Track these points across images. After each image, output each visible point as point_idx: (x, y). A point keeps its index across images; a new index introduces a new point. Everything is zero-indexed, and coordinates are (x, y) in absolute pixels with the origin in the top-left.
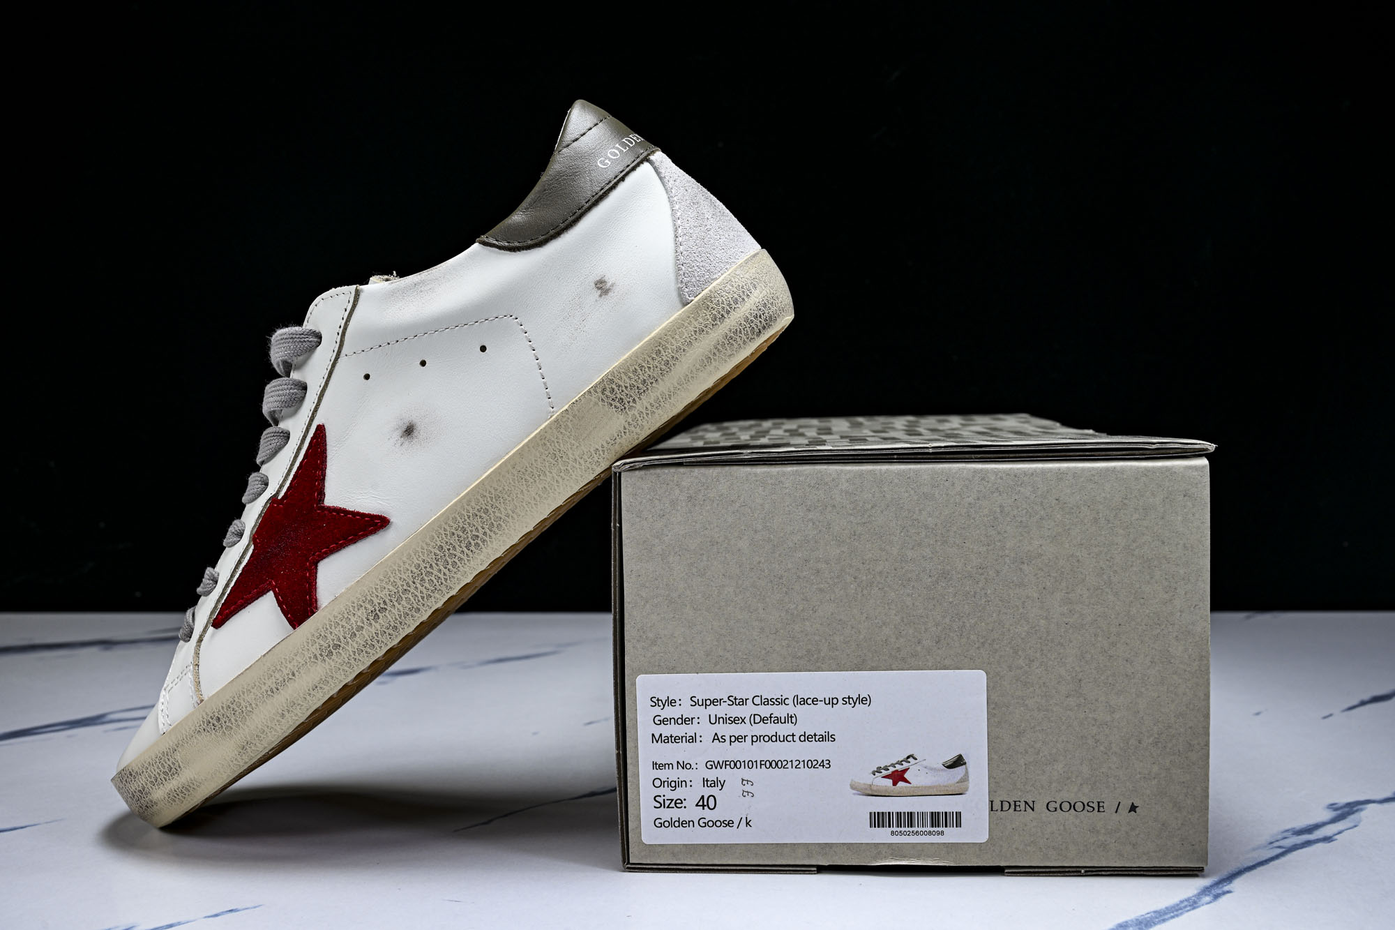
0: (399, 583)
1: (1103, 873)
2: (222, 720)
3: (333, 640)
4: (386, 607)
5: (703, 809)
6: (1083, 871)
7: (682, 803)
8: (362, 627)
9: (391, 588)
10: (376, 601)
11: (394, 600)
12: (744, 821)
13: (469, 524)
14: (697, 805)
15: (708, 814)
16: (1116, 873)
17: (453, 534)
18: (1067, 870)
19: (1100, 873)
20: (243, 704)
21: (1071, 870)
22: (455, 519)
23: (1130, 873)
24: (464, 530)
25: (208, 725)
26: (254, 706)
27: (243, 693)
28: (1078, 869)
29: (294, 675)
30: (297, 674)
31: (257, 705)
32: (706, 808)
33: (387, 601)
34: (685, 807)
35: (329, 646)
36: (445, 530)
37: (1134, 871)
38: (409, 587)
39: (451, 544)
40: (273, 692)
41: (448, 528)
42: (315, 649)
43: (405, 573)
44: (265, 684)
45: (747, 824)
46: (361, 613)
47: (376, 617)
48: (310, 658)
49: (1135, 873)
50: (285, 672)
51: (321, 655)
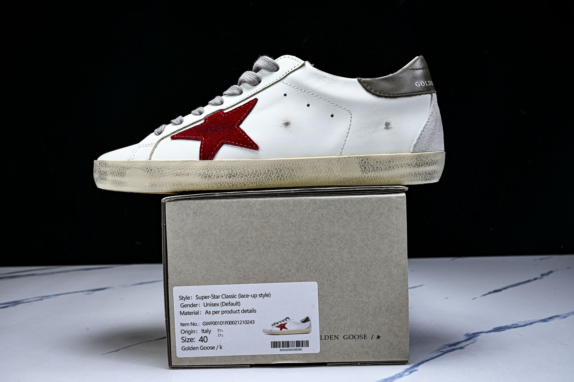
0: (246, 171)
1: (367, 364)
2: (153, 171)
3: (210, 174)
4: (236, 176)
5: (202, 342)
6: (359, 364)
7: (193, 340)
8: (223, 177)
9: (242, 171)
10: (234, 171)
11: (240, 176)
12: (219, 347)
13: (284, 170)
14: (199, 341)
15: (204, 344)
16: (372, 364)
17: (276, 169)
18: (353, 363)
19: (366, 364)
20: (164, 172)
21: (354, 363)
22: (281, 165)
23: (378, 364)
24: (281, 171)
25: (146, 169)
26: (167, 174)
27: (167, 168)
28: (357, 363)
29: (188, 175)
30: (189, 175)
31: (168, 175)
32: (203, 342)
33: (238, 174)
34: (194, 342)
35: (207, 174)
36: (275, 166)
37: (380, 363)
38: (248, 175)
39: (273, 172)
40: (177, 175)
41: (276, 166)
42: (202, 172)
43: (251, 170)
44: (176, 170)
45: (221, 348)
46: (226, 172)
47: (230, 177)
48: (198, 173)
49: (380, 364)
50: (186, 172)
51: (202, 175)
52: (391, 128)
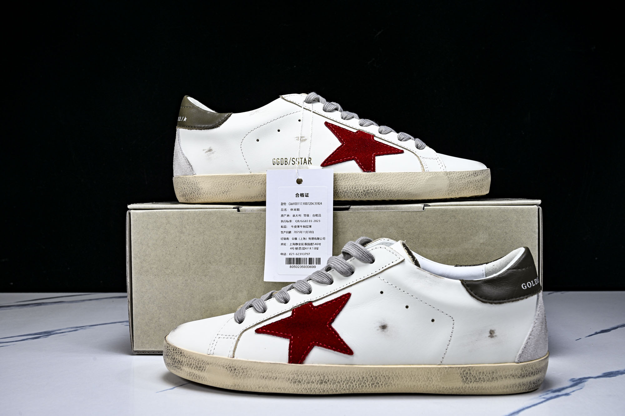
0: (339, 378)
2: (236, 371)
3: (300, 379)
4: (328, 382)
8: (314, 383)
9: (335, 377)
10: (326, 377)
11: (332, 382)
13: (380, 377)
17: (371, 377)
20: (249, 372)
22: (376, 373)
24: (376, 378)
25: (229, 368)
26: (252, 376)
27: (252, 369)
29: (276, 378)
30: (277, 379)
31: (254, 377)
33: (330, 381)
35: (297, 380)
36: (370, 373)
38: (341, 382)
39: (368, 379)
40: (263, 378)
41: (371, 374)
42: (291, 377)
43: (344, 376)
44: (263, 373)
46: (318, 378)
47: (322, 383)
48: (287, 378)
50: (274, 375)
51: (292, 380)
52: (496, 336)
